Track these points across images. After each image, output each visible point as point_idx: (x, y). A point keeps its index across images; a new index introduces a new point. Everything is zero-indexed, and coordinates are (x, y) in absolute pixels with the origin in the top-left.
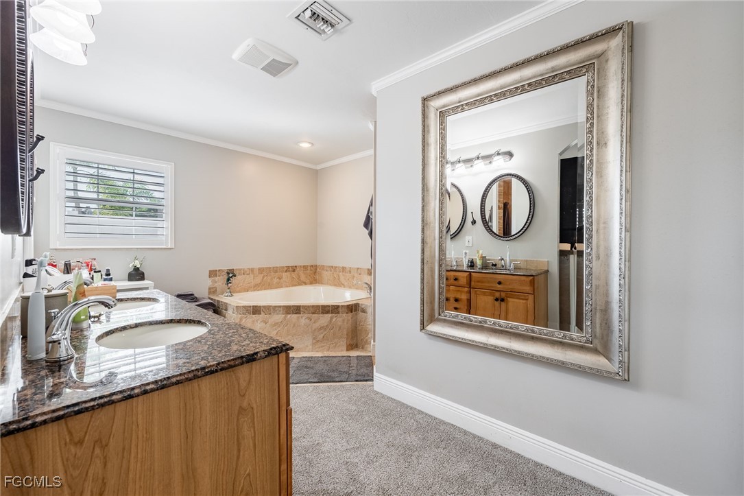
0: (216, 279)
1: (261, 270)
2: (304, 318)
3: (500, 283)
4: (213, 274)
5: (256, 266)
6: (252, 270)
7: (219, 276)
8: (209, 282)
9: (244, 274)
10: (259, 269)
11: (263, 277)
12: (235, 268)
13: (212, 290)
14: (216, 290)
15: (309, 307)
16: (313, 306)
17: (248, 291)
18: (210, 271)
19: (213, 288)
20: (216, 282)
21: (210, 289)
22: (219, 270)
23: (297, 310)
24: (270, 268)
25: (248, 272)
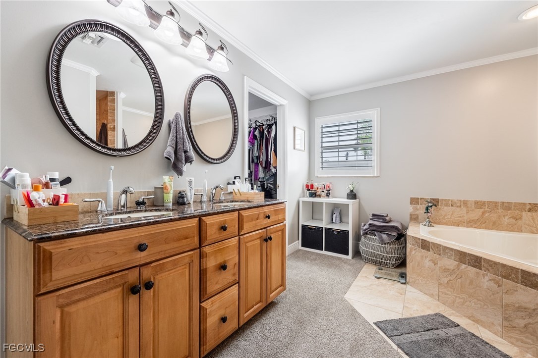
0: (418, 206)
1: (479, 204)
2: (486, 278)
3: (141, 248)
4: (414, 201)
5: (472, 197)
6: (465, 203)
7: (421, 204)
8: (410, 209)
9: (452, 205)
10: (476, 203)
11: (483, 213)
12: (440, 198)
13: (413, 217)
14: (418, 217)
15: (495, 263)
16: (504, 266)
17: (458, 226)
18: (411, 198)
19: (414, 215)
20: (417, 210)
21: (411, 215)
22: (421, 199)
23: (476, 262)
24: (496, 203)
25: (458, 205)
